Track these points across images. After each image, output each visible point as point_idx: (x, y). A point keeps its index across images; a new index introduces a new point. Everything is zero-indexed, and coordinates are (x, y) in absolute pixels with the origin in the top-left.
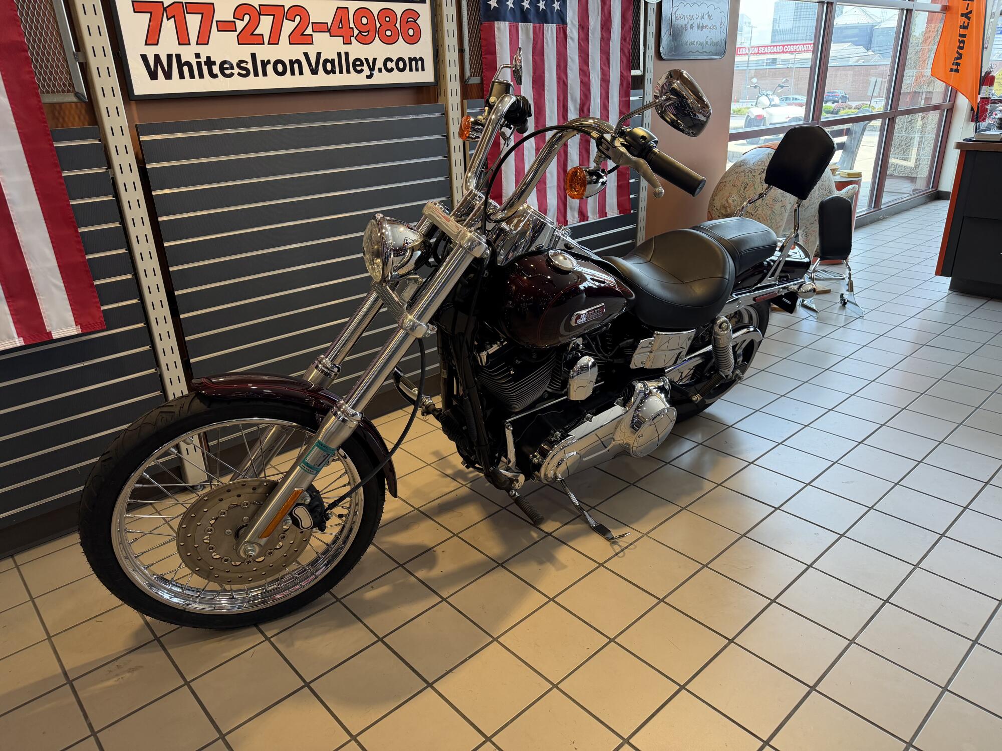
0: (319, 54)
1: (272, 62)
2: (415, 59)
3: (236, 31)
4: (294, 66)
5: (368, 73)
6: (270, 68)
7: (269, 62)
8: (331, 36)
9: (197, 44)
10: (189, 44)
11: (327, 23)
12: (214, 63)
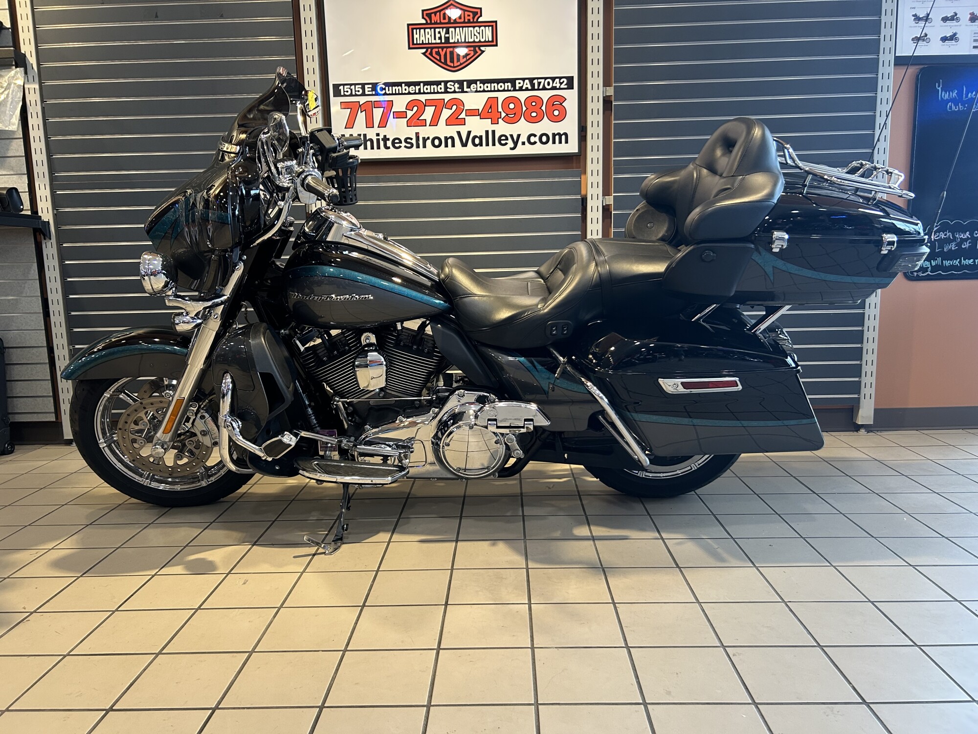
0: (469, 133)
1: (431, 138)
2: (559, 134)
3: (406, 118)
4: (449, 141)
5: (512, 145)
6: (429, 143)
7: (428, 138)
8: (480, 119)
9: (378, 127)
10: (373, 127)
11: (479, 110)
12: (388, 139)
